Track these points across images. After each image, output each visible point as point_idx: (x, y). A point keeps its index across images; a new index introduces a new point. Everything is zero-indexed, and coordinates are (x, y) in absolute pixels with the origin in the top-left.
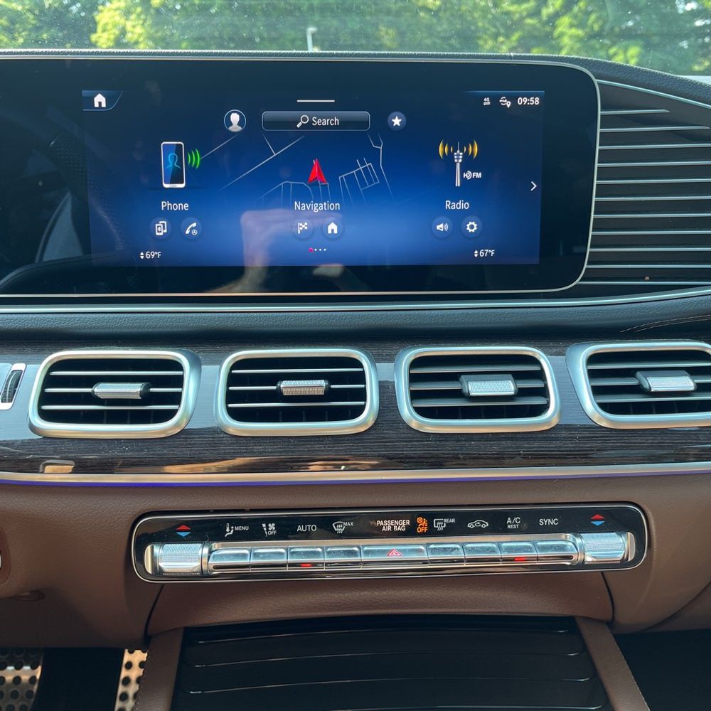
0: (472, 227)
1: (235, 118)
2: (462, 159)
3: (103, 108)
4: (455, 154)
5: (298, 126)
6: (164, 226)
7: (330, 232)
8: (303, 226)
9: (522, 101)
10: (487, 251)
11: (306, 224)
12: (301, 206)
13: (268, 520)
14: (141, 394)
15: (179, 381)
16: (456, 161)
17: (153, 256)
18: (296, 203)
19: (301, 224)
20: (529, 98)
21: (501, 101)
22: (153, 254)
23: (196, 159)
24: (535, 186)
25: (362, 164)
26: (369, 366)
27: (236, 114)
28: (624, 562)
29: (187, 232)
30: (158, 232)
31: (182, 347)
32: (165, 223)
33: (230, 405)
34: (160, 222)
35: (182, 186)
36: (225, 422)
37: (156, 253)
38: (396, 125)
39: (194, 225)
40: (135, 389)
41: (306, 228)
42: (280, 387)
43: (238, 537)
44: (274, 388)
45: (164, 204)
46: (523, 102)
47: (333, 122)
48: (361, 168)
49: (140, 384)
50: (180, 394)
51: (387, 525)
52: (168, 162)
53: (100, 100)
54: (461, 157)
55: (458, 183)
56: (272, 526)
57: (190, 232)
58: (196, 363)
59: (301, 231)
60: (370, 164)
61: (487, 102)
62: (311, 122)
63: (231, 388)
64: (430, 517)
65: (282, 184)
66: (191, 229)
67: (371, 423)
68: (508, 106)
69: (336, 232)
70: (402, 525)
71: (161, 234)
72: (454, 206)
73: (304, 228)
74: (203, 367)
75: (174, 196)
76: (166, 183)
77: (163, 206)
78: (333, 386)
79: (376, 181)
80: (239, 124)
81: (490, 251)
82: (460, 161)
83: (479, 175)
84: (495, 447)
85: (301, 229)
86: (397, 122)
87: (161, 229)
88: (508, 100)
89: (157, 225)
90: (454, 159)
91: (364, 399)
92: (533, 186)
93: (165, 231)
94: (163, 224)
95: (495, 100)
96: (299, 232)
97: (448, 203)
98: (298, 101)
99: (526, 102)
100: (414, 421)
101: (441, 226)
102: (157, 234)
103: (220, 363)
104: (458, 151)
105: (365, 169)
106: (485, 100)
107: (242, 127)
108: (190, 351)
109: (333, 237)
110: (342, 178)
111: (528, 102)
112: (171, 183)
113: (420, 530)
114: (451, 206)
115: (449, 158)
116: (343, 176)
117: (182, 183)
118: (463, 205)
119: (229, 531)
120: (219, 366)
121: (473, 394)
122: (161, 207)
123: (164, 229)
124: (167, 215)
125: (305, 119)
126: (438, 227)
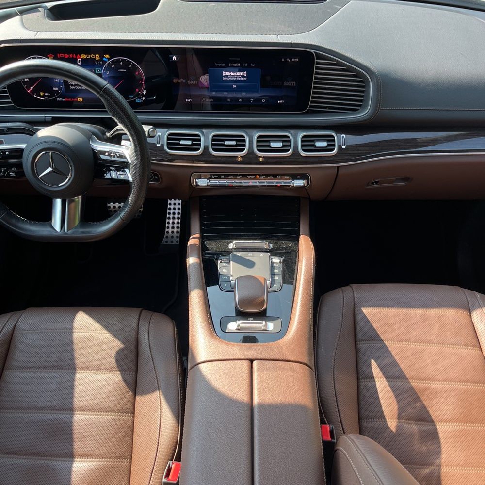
3: (175, 60)
9: (293, 60)
13: (222, 175)
15: (200, 140)
20: (295, 59)
21: (287, 60)
26: (246, 138)
28: (303, 186)
33: (213, 147)
36: (212, 152)
43: (215, 178)
49: (191, 141)
50: (200, 144)
51: (249, 177)
56: (223, 176)
63: (213, 142)
64: (259, 175)
68: (289, 61)
70: (253, 177)
78: (237, 143)
84: (276, 160)
88: (289, 59)
106: (283, 59)
113: (257, 178)
119: (213, 177)
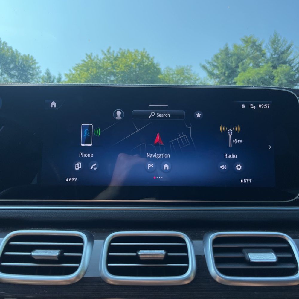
0: (239, 167)
1: (119, 113)
2: (232, 133)
3: (55, 108)
4: (229, 131)
5: (150, 117)
6: (80, 165)
7: (164, 168)
8: (151, 166)
10: (248, 180)
11: (152, 164)
12: (150, 155)
14: (59, 256)
15: (80, 249)
16: (229, 134)
17: (73, 180)
18: (147, 154)
19: (150, 165)
20: (264, 104)
21: (250, 106)
22: (73, 179)
23: (99, 132)
24: (271, 147)
25: (181, 135)
26: (189, 242)
27: (119, 111)
29: (92, 168)
30: (77, 168)
31: (84, 229)
32: (81, 163)
33: (109, 265)
34: (78, 163)
35: (91, 145)
36: (105, 276)
37: (75, 179)
38: (198, 117)
39: (95, 164)
40: (55, 253)
41: (152, 166)
42: (138, 254)
44: (135, 254)
45: (81, 154)
46: (262, 107)
47: (167, 115)
48: (180, 137)
49: (59, 251)
50: (80, 257)
52: (84, 133)
53: (53, 104)
54: (231, 132)
55: (231, 145)
57: (93, 168)
58: (91, 239)
59: (150, 168)
60: (185, 135)
61: (243, 106)
62: (156, 115)
63: (110, 254)
65: (141, 145)
66: (94, 166)
67: (192, 278)
68: (254, 108)
69: (168, 169)
71: (78, 169)
72: (229, 157)
73: (151, 167)
74: (94, 241)
75: (86, 150)
76: (82, 144)
77: (80, 155)
78: (169, 254)
79: (188, 144)
80: (121, 116)
81: (249, 180)
82: (231, 134)
83: (241, 141)
85: (150, 167)
86: (199, 115)
87: (78, 166)
88: (254, 106)
89: (76, 164)
90: (228, 133)
91: (188, 262)
92: (270, 147)
93: (80, 168)
94: (80, 164)
95: (247, 105)
96: (149, 169)
97: (226, 155)
98: (150, 106)
99: (263, 106)
100: (218, 277)
101: (223, 166)
102: (76, 169)
103: (104, 239)
104: (230, 130)
105: (183, 138)
106: (242, 105)
107: (122, 117)
108: (88, 231)
109: (166, 171)
110: (171, 142)
111: (264, 106)
112: (85, 144)
114: (227, 156)
115: (226, 133)
116: (172, 141)
117: (91, 144)
118: (233, 156)
120: (103, 241)
121: (252, 260)
122: (79, 156)
123: (80, 166)
124: (82, 159)
125: (153, 114)
126: (221, 167)
